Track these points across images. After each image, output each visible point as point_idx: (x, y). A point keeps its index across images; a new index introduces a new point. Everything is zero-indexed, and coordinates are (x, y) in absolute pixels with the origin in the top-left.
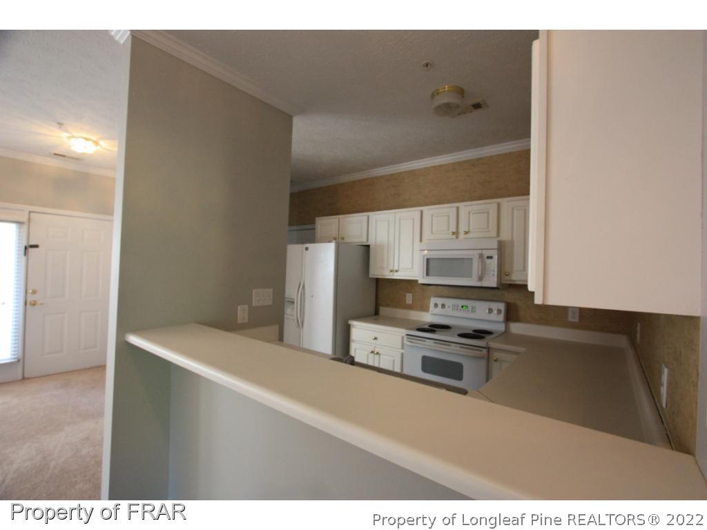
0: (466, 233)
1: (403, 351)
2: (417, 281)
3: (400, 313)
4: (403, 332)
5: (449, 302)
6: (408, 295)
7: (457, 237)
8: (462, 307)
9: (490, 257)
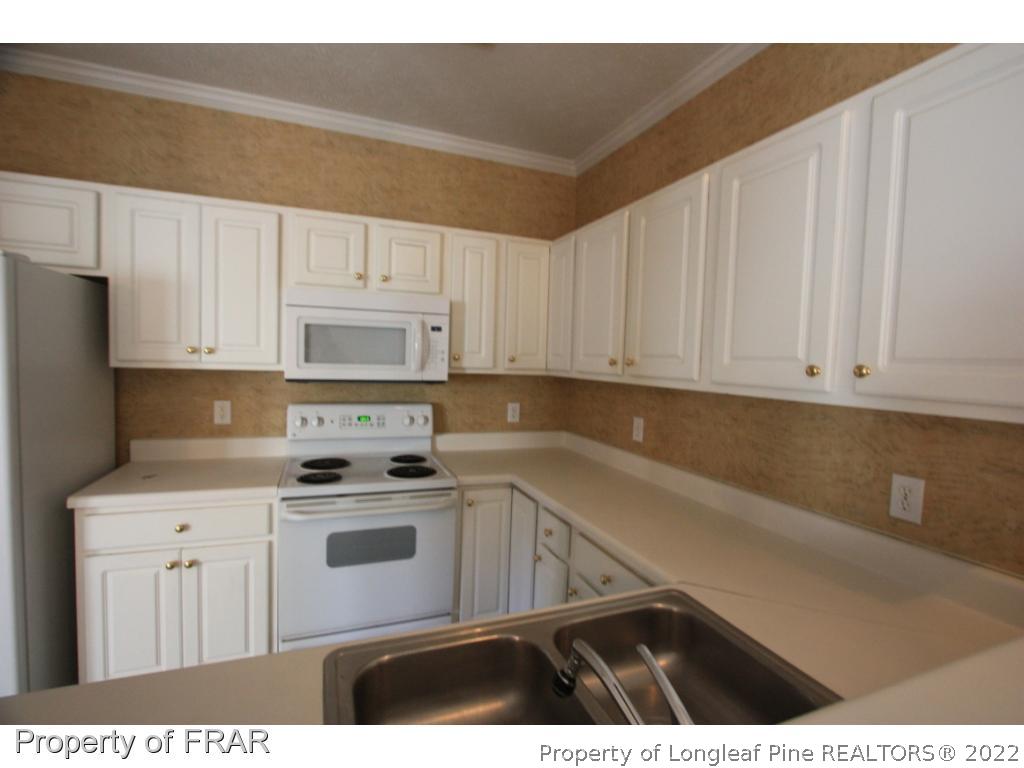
0: (386, 279)
1: (269, 538)
2: (281, 373)
3: (200, 448)
4: (272, 494)
5: (332, 412)
6: (218, 405)
7: (365, 286)
8: (359, 419)
9: (437, 329)
